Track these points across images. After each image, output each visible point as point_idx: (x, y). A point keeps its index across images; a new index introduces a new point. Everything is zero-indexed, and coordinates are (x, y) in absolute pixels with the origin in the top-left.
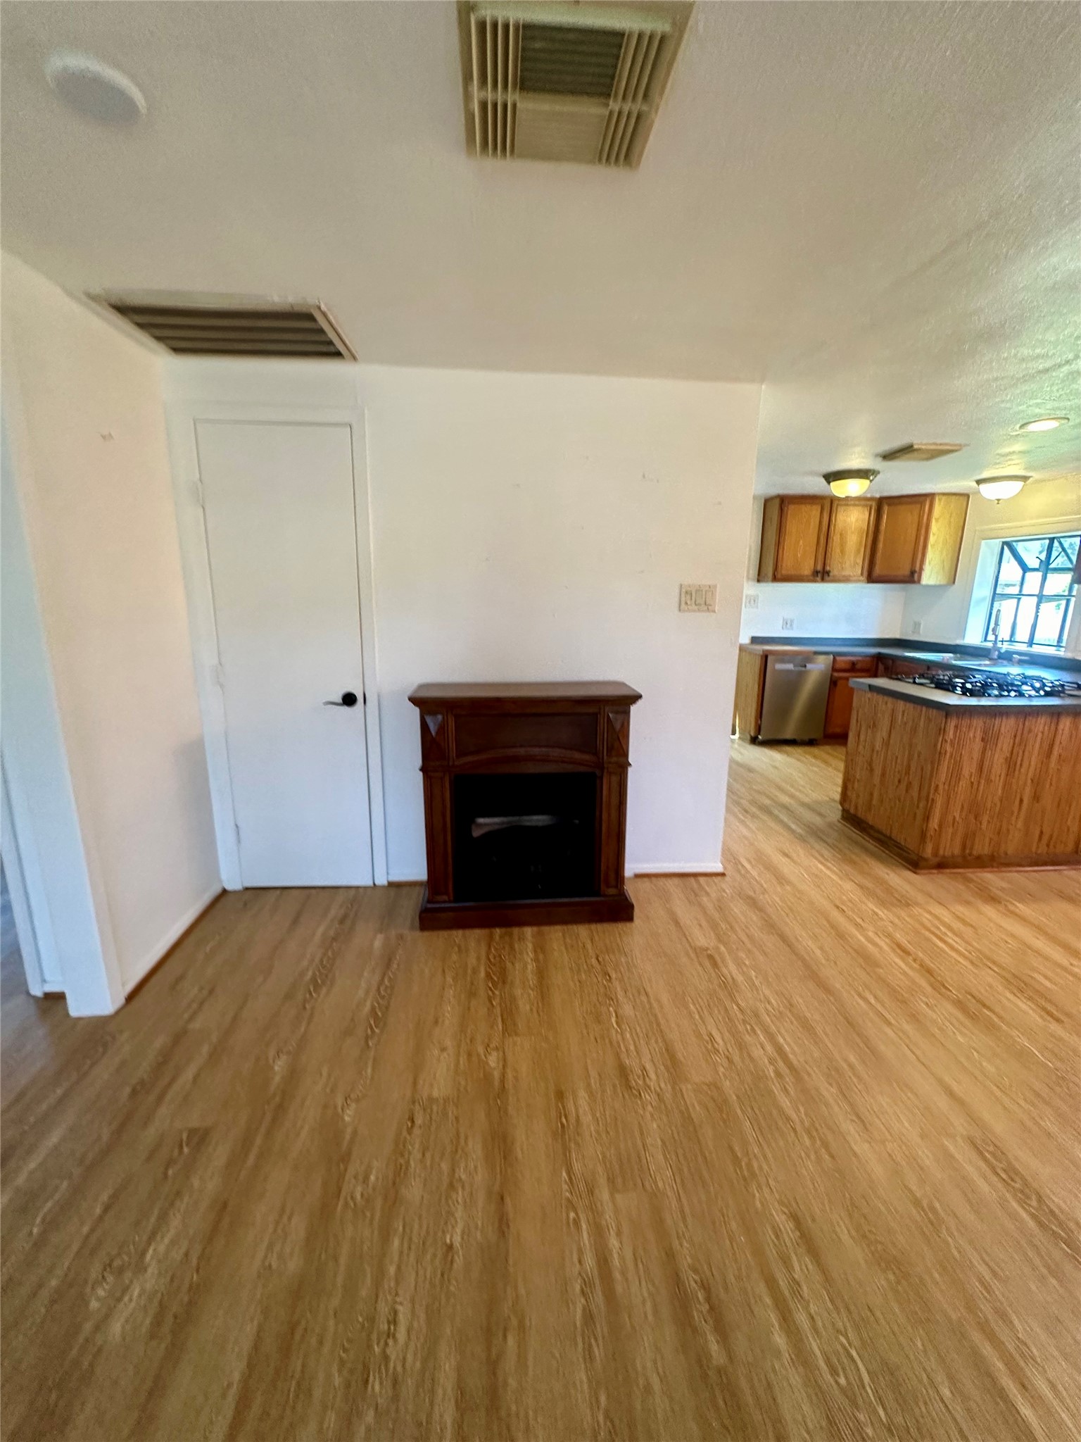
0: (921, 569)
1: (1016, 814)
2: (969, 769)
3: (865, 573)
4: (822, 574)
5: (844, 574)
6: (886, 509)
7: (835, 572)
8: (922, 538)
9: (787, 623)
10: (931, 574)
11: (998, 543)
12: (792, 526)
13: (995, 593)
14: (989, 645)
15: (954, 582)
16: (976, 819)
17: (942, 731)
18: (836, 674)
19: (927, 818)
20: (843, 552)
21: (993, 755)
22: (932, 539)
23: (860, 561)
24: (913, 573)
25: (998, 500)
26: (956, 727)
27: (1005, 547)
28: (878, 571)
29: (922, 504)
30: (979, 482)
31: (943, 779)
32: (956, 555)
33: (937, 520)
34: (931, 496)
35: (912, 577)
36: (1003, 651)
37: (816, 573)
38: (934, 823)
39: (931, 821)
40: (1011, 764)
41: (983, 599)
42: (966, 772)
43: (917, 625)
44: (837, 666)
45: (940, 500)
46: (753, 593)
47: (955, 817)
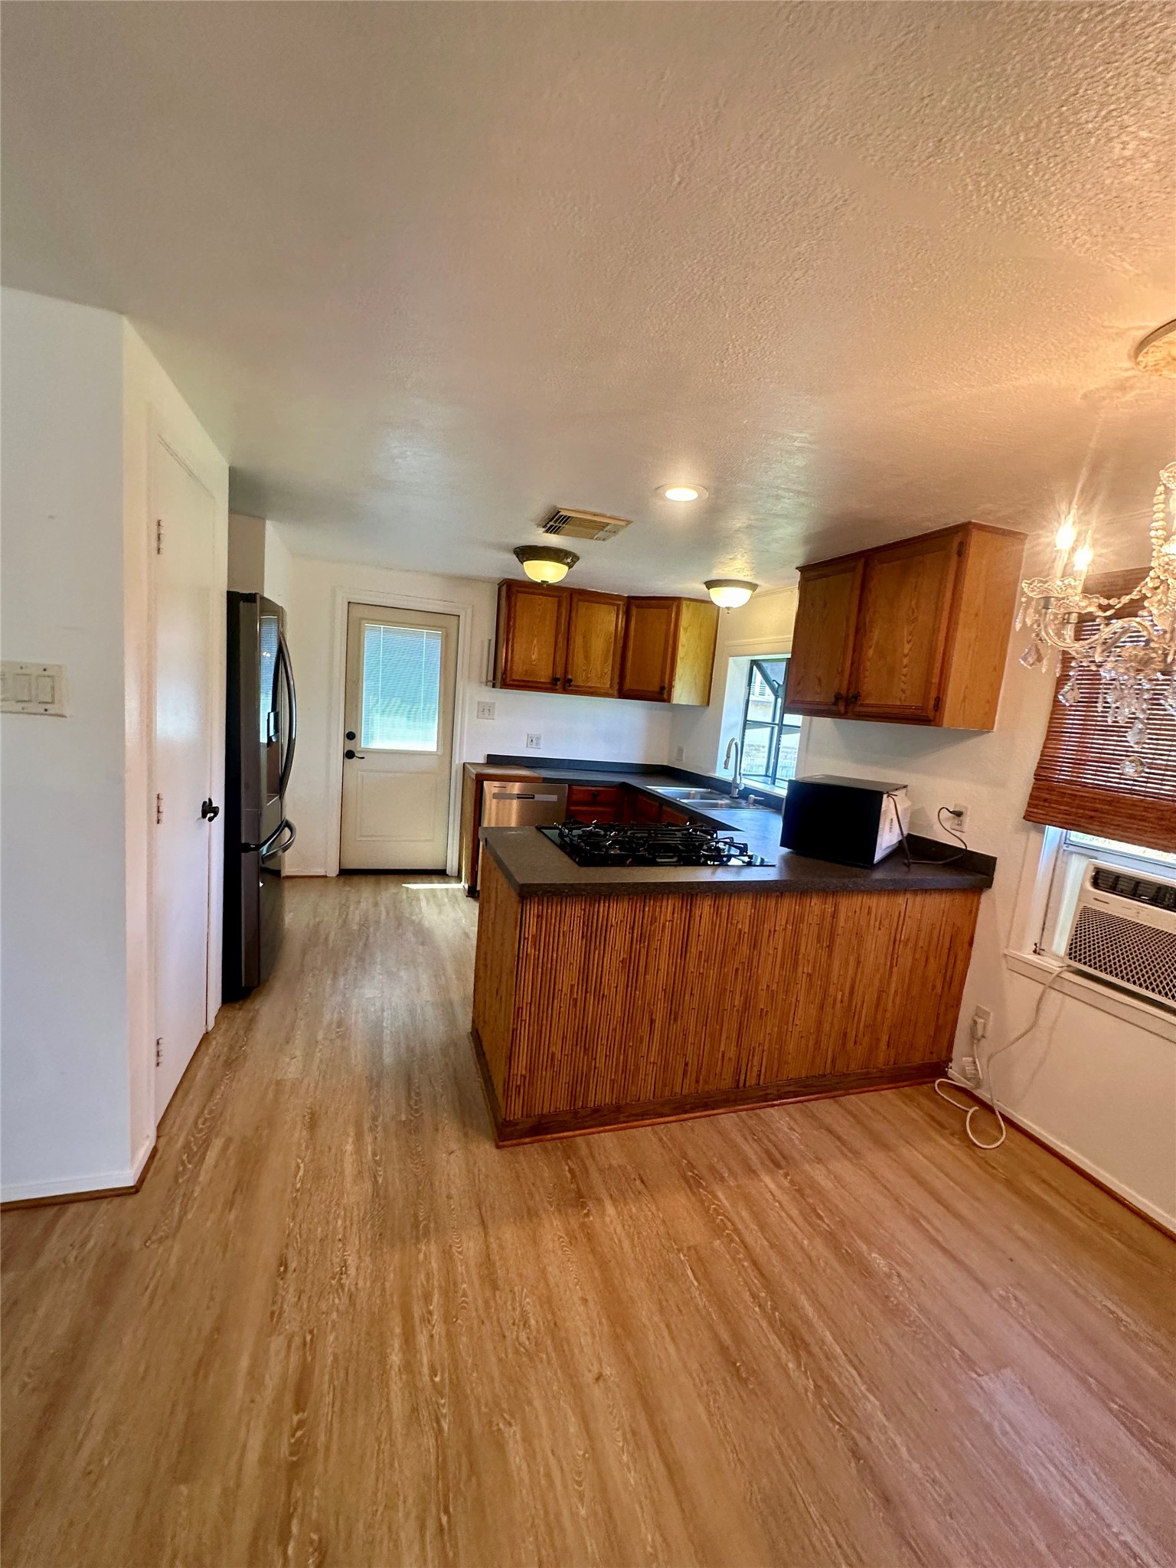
0: (671, 686)
1: (645, 1040)
3: (616, 687)
4: (562, 683)
5: (589, 684)
6: (634, 611)
7: (579, 681)
8: (670, 650)
9: (532, 741)
10: (683, 692)
11: (745, 662)
12: (523, 621)
13: (746, 720)
14: (729, 776)
15: (708, 705)
17: (519, 923)
18: (572, 808)
20: (587, 657)
21: (602, 957)
22: (681, 652)
23: (608, 669)
24: (662, 688)
25: (728, 608)
27: (755, 667)
28: (628, 684)
29: (669, 608)
30: (710, 584)
32: (709, 671)
33: (686, 629)
34: (679, 599)
35: (660, 694)
36: (742, 788)
37: (555, 680)
38: (520, 1066)
39: (515, 1063)
41: (735, 725)
42: (563, 986)
43: (680, 752)
44: (574, 797)
45: (688, 607)
46: (488, 700)
47: (553, 1054)
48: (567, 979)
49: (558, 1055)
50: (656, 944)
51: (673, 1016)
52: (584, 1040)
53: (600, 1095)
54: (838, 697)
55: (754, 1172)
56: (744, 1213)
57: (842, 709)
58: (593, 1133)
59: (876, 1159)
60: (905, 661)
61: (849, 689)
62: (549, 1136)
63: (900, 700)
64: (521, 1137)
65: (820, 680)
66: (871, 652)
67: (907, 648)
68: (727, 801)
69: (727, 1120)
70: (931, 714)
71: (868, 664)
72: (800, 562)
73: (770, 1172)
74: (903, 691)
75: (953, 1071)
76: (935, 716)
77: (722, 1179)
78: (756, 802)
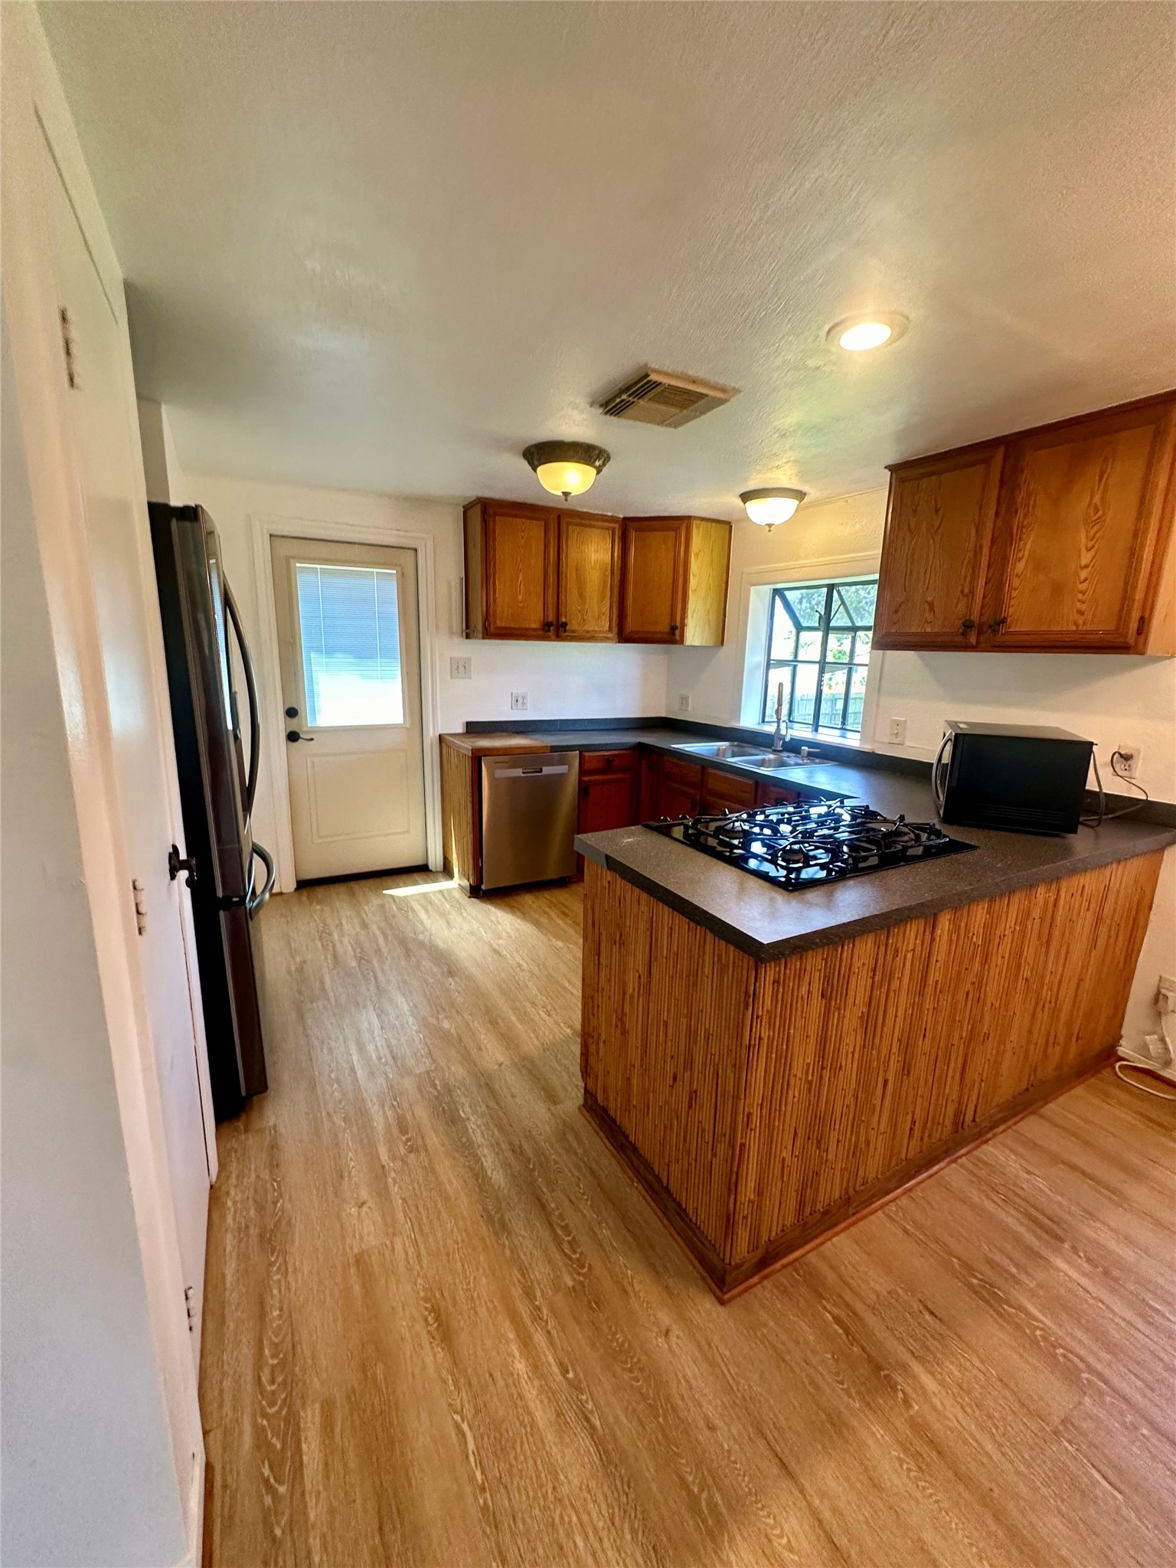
0: (683, 625)
3: (615, 629)
4: (555, 628)
5: (586, 628)
6: (633, 535)
7: (573, 625)
8: (681, 583)
9: (517, 701)
10: (695, 633)
11: (767, 590)
12: (505, 552)
13: (769, 659)
14: (770, 729)
15: (722, 644)
18: (585, 779)
20: (581, 595)
22: (693, 583)
23: (606, 609)
24: (673, 628)
25: (770, 525)
27: (777, 597)
28: (630, 626)
29: (677, 530)
30: (746, 497)
32: (722, 608)
33: (697, 555)
34: (686, 520)
35: (672, 635)
36: (787, 739)
37: (546, 626)
41: (758, 666)
43: (684, 700)
44: (587, 766)
45: (698, 527)
46: (461, 655)
47: (784, 1159)
48: (803, 1056)
49: (788, 1161)
50: (895, 984)
51: (906, 1069)
52: (816, 1131)
53: (830, 1190)
54: (968, 625)
55: (1038, 1255)
56: (1079, 1334)
57: (973, 640)
58: (823, 1243)
59: (1139, 1194)
60: (1083, 574)
61: (981, 615)
62: (778, 1265)
63: (1075, 623)
64: (747, 1278)
65: (931, 606)
66: (1020, 566)
67: (1085, 558)
68: (771, 756)
69: (952, 1173)
70: (1131, 640)
71: (1016, 582)
72: (893, 458)
73: (1057, 1251)
74: (1081, 613)
75: (1125, 1049)
76: (1136, 641)
77: (1018, 1282)
78: (810, 754)
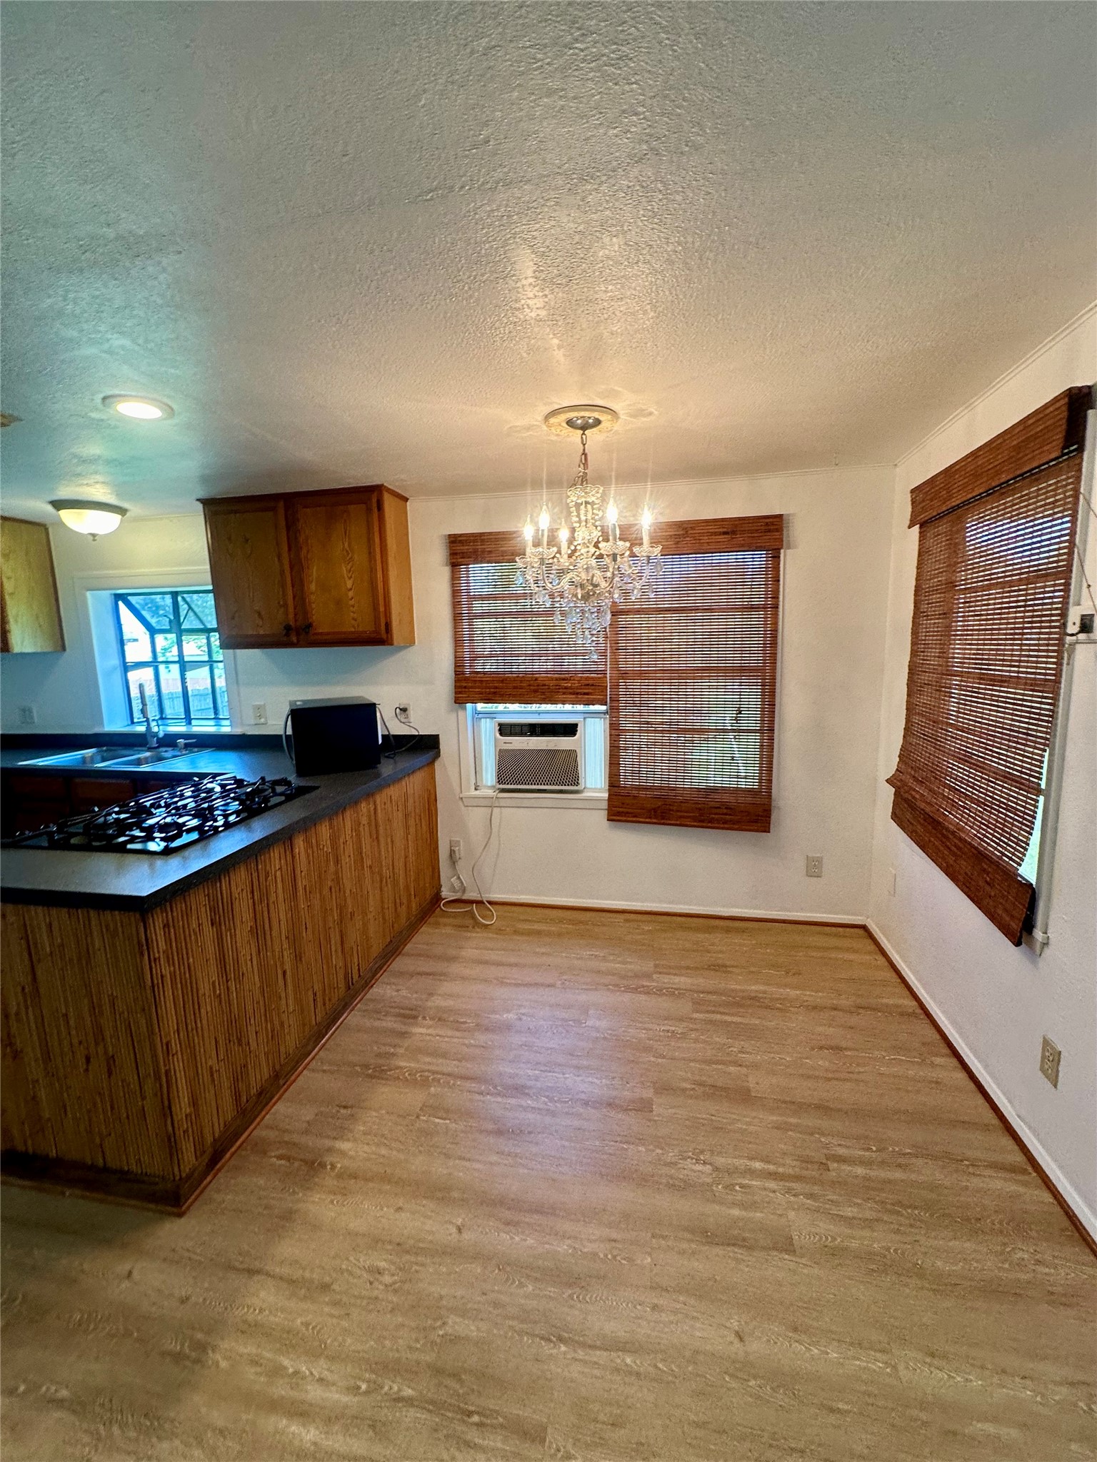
0: (5, 630)
1: (283, 995)
2: (207, 977)
10: (25, 637)
11: (106, 595)
13: (125, 663)
14: (141, 729)
15: (64, 648)
16: (240, 1044)
17: (145, 946)
19: (167, 1110)
21: (233, 936)
22: (9, 586)
25: (93, 535)
26: (166, 926)
27: (120, 603)
30: (59, 505)
31: (173, 1025)
32: (55, 609)
33: (7, 557)
38: (182, 1106)
39: (175, 1109)
40: (259, 932)
41: (111, 666)
42: (205, 988)
43: (26, 712)
49: (215, 1067)
50: (273, 897)
52: (235, 1031)
54: (288, 629)
55: (406, 1033)
56: (428, 1059)
57: (294, 639)
60: (351, 594)
61: (296, 621)
62: (228, 1155)
63: (353, 627)
64: (201, 1181)
65: (259, 614)
67: (349, 584)
70: (384, 636)
75: (446, 893)
76: (387, 637)
78: (186, 746)
